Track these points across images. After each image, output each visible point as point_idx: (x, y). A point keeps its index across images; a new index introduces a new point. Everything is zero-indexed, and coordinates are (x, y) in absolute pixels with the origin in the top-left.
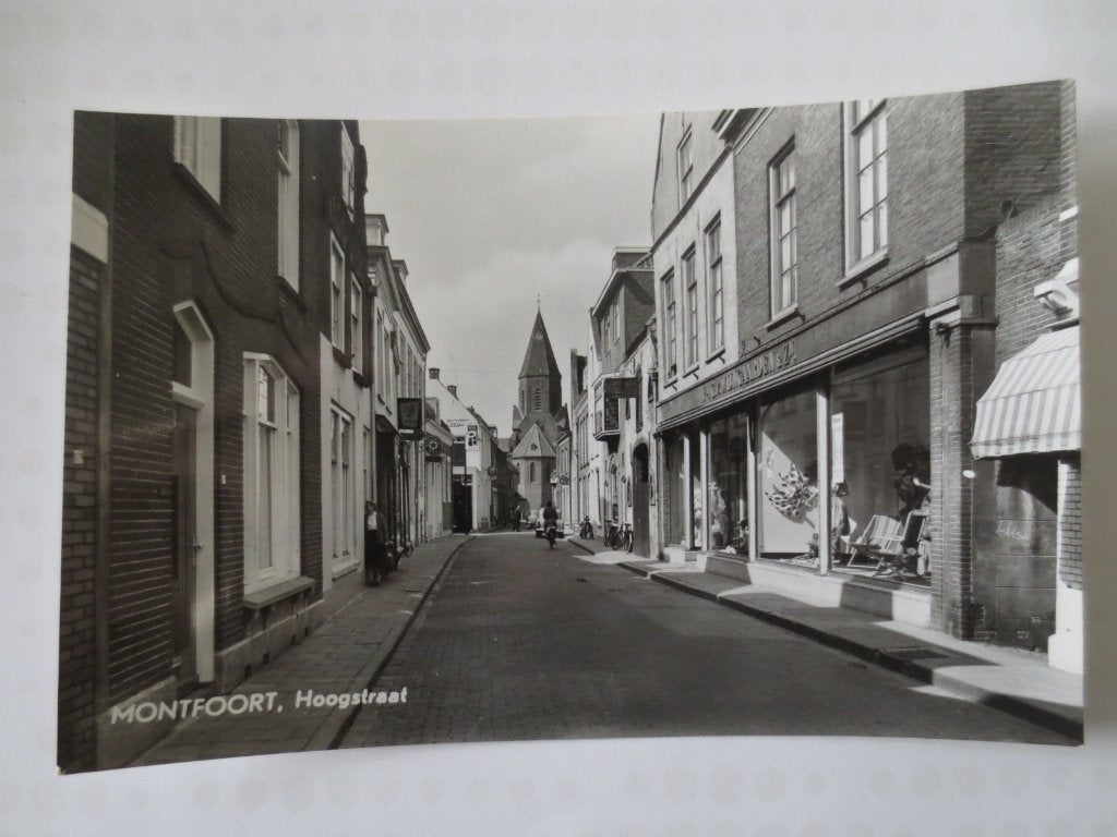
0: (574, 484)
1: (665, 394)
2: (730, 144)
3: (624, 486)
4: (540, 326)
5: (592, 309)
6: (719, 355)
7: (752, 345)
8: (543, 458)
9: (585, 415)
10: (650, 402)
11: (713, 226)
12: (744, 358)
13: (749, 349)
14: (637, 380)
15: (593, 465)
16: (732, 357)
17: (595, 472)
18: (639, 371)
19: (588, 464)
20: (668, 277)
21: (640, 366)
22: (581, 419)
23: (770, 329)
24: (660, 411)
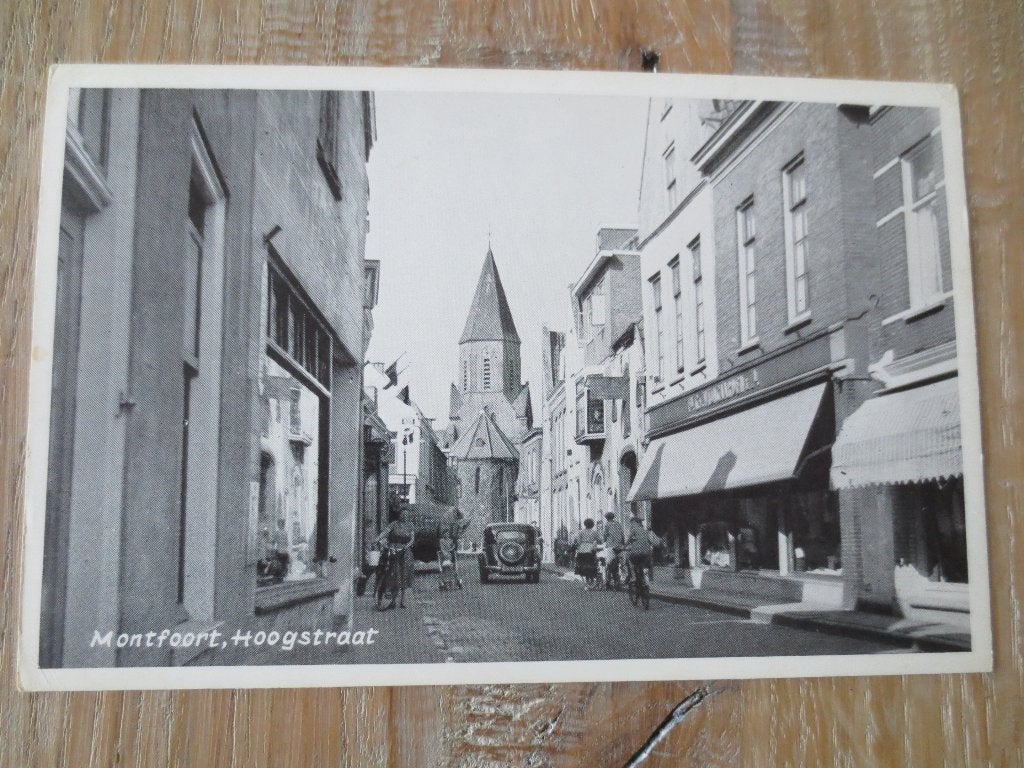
0: (545, 496)
1: (653, 401)
2: (707, 178)
3: (611, 498)
4: (491, 266)
5: (571, 286)
6: (700, 370)
7: (727, 367)
8: (494, 461)
9: (560, 409)
10: (639, 406)
11: (694, 244)
12: (722, 377)
13: (725, 369)
14: (624, 380)
15: (572, 474)
16: (712, 373)
17: (575, 481)
18: (627, 370)
19: (565, 472)
20: (655, 279)
21: (627, 364)
22: (556, 414)
23: (742, 354)
24: (648, 416)
